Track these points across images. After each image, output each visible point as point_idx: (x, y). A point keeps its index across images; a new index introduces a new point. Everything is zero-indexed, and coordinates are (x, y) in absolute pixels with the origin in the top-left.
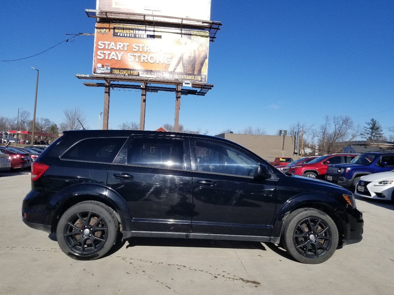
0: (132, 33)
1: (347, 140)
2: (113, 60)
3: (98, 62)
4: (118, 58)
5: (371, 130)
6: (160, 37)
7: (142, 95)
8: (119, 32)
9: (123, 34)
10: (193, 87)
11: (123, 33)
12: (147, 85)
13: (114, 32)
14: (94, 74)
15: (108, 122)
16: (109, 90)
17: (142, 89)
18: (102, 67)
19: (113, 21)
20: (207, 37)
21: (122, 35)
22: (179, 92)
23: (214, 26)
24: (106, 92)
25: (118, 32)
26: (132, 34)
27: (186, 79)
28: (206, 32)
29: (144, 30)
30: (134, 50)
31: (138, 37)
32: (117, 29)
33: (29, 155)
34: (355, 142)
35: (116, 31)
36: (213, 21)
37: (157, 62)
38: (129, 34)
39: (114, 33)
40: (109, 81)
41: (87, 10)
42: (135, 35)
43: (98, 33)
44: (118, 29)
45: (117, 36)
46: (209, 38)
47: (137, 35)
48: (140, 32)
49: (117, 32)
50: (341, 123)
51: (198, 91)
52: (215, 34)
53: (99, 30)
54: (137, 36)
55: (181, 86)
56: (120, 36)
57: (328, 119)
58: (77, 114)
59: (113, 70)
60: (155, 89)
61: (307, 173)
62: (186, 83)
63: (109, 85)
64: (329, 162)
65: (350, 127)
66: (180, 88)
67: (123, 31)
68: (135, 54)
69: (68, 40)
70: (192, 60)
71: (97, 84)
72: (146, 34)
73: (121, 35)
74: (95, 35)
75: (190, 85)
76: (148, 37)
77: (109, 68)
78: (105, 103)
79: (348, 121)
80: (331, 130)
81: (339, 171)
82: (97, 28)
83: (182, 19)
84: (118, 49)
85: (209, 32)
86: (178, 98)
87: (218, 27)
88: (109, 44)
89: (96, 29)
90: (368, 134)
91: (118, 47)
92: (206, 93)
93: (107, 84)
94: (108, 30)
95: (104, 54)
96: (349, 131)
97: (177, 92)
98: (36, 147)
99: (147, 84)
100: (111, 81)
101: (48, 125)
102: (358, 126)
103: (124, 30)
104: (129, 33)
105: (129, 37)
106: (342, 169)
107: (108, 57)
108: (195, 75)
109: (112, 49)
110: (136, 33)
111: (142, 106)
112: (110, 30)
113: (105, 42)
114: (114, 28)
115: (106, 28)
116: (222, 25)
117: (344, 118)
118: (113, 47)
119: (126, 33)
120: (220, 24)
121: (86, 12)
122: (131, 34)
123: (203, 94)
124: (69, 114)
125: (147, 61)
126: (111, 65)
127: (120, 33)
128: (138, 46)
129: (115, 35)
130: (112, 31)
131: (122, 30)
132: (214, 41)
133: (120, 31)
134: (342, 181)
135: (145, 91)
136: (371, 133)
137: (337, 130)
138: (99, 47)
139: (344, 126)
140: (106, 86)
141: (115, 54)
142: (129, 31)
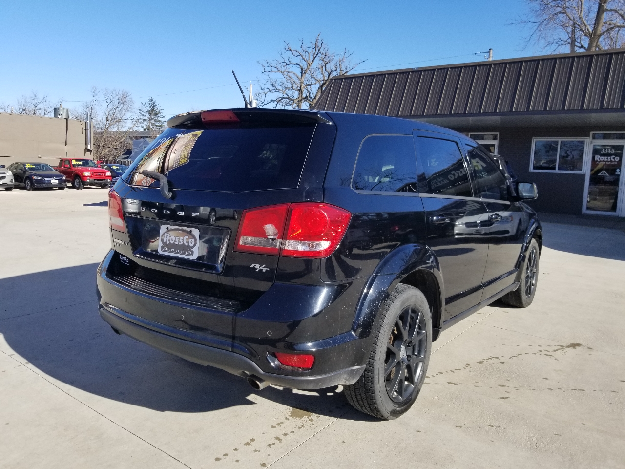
1: (125, 129)
5: (148, 115)
50: (117, 102)
57: (96, 93)
65: (129, 109)
79: (127, 99)
90: (145, 120)
96: (128, 115)
117: (120, 93)
136: (148, 119)
137: (111, 113)
139: (120, 106)
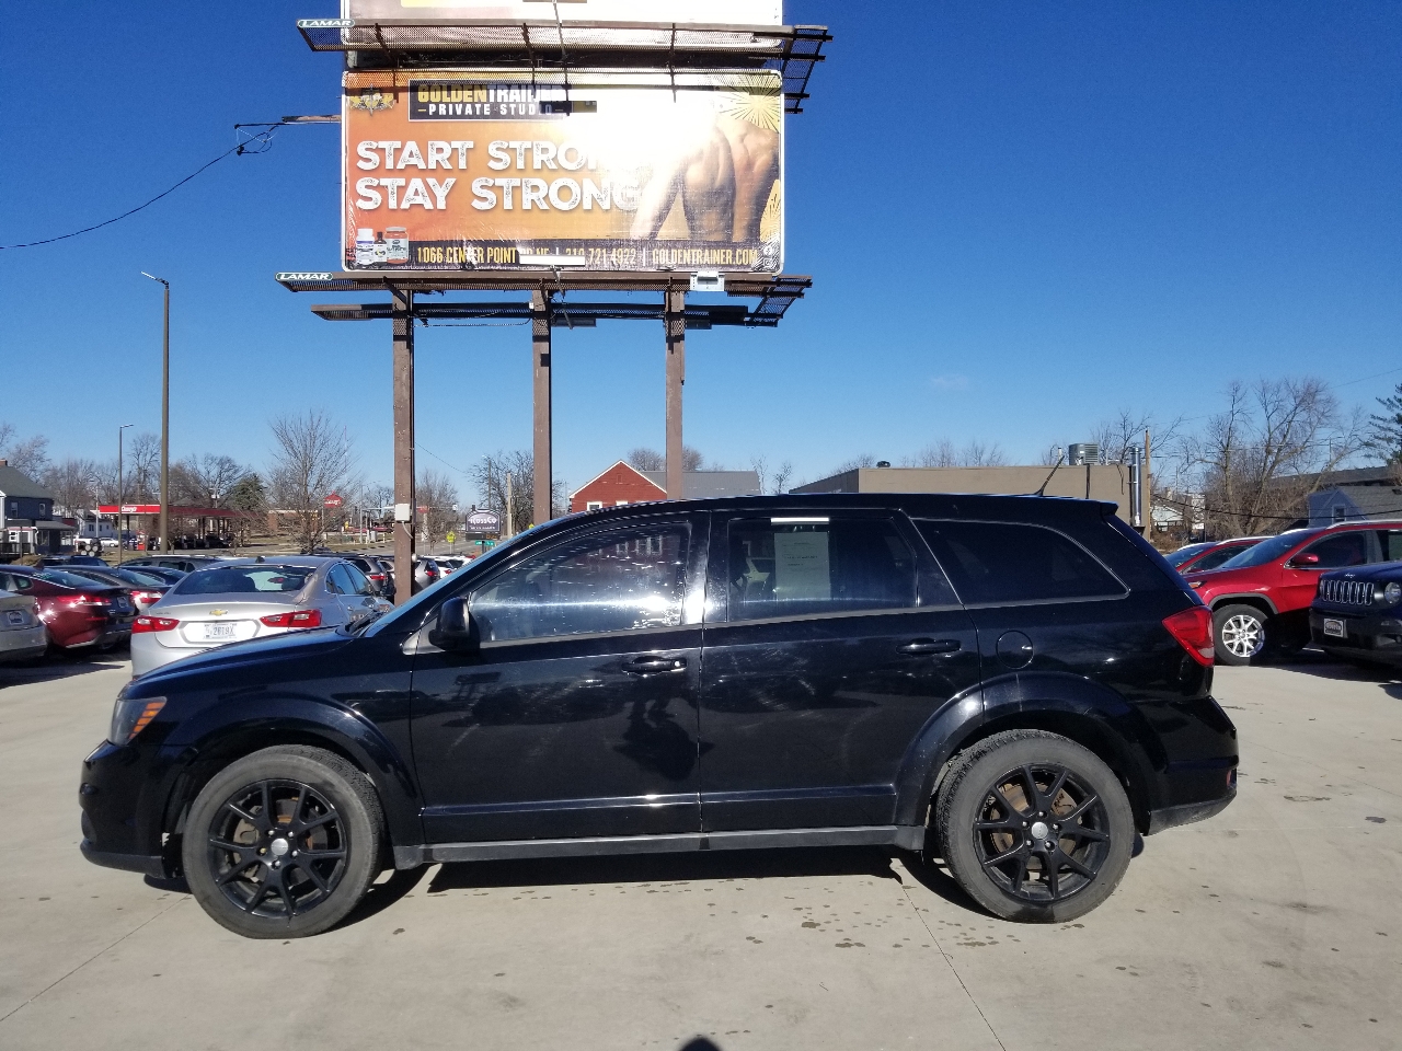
0: (484, 99)
2: (415, 210)
3: (361, 225)
4: (435, 203)
5: (1399, 429)
6: (590, 106)
7: (537, 338)
8: (433, 100)
9: (451, 106)
10: (731, 293)
11: (447, 104)
12: (553, 301)
13: (414, 101)
14: (346, 270)
15: (412, 453)
16: (409, 326)
17: (533, 315)
18: (376, 242)
19: (407, 60)
20: (773, 92)
21: (445, 113)
22: (678, 316)
23: (800, 46)
24: (396, 338)
25: (430, 102)
26: (483, 104)
27: (700, 266)
28: (769, 74)
29: (527, 86)
30: (493, 165)
31: (509, 116)
32: (424, 90)
33: (125, 595)
34: (1348, 472)
35: (422, 96)
36: (798, 27)
37: (587, 205)
38: (473, 104)
39: (415, 104)
40: (405, 293)
41: (305, 24)
42: (495, 108)
43: (354, 110)
44: (429, 91)
45: (426, 115)
46: (783, 96)
47: (503, 107)
48: (515, 94)
49: (426, 100)
50: (1290, 405)
51: (752, 310)
52: (807, 79)
53: (356, 100)
54: (504, 112)
55: (681, 294)
56: (436, 115)
57: (1239, 394)
58: (319, 431)
59: (419, 249)
60: (585, 316)
61: (1228, 608)
62: (701, 280)
63: (408, 307)
64: (1315, 559)
65: (1324, 420)
66: (679, 302)
67: (449, 95)
68: (500, 182)
69: (242, 148)
70: (722, 188)
71: (365, 307)
72: (537, 100)
73: (442, 111)
74: (345, 118)
75: (720, 286)
76: (543, 111)
77: (404, 243)
78: (397, 379)
79: (1318, 397)
80: (1252, 434)
81: (1378, 596)
82: (350, 92)
83: (674, 28)
84: (432, 166)
85: (779, 73)
86: (673, 340)
87: (818, 51)
88: (398, 151)
89: (344, 96)
90: (1389, 440)
91: (433, 158)
92: (781, 316)
93: (402, 306)
94: (392, 95)
95: (381, 189)
96: (1322, 434)
97: (672, 317)
98: (163, 562)
99: (551, 292)
100: (414, 292)
101: (229, 478)
102: (1357, 414)
103: (453, 93)
104: (470, 100)
105: (474, 116)
106: (1388, 588)
107: (399, 202)
108: (734, 247)
109: (410, 170)
110: (499, 100)
111: (537, 381)
112: (396, 97)
113: (382, 144)
114: (414, 88)
115: (382, 90)
116: (831, 38)
117: (1299, 386)
118: (413, 161)
119: (462, 102)
120: (825, 37)
121: (303, 31)
122: (478, 106)
123: (768, 319)
124: (292, 435)
125: (546, 207)
126: (412, 231)
127: (437, 104)
128: (508, 150)
129: (418, 111)
130: (405, 97)
131: (445, 93)
132: (801, 110)
133: (435, 96)
134: (1394, 637)
135: (544, 322)
136: (1399, 438)
137: (1277, 434)
138: (361, 164)
139: (1302, 416)
140: (396, 315)
141: (421, 188)
142: (470, 93)
